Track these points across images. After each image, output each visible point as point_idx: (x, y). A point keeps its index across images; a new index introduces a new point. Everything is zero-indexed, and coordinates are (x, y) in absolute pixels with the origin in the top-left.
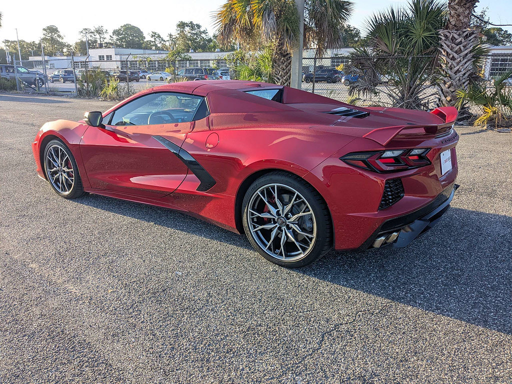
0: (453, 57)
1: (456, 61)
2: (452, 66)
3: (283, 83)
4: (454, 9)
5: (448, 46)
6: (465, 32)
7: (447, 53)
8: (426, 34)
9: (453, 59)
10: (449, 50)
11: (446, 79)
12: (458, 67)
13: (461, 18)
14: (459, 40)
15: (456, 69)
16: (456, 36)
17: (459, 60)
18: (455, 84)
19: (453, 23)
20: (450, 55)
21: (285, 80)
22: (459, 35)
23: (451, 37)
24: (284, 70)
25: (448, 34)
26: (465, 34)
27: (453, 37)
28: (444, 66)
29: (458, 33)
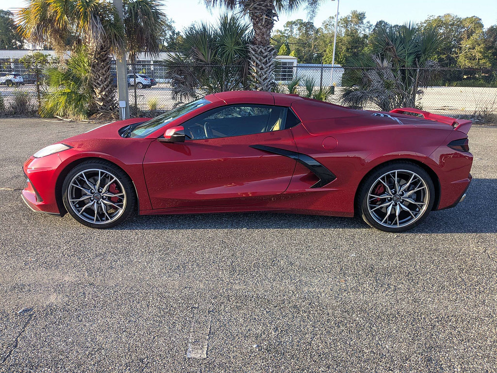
0: (262, 67)
1: (264, 71)
2: (261, 75)
3: (104, 88)
4: (259, 28)
5: (257, 58)
6: (269, 47)
7: (257, 64)
8: (237, 47)
9: (262, 69)
10: (258, 62)
11: (257, 85)
12: (265, 76)
13: (265, 36)
14: (266, 54)
15: (264, 77)
16: (263, 51)
17: (266, 69)
18: (264, 89)
19: (259, 40)
20: (259, 65)
21: (106, 85)
22: (265, 50)
23: (259, 51)
24: (103, 75)
25: (257, 49)
26: (269, 49)
27: (261, 51)
28: (255, 75)
29: (264, 49)
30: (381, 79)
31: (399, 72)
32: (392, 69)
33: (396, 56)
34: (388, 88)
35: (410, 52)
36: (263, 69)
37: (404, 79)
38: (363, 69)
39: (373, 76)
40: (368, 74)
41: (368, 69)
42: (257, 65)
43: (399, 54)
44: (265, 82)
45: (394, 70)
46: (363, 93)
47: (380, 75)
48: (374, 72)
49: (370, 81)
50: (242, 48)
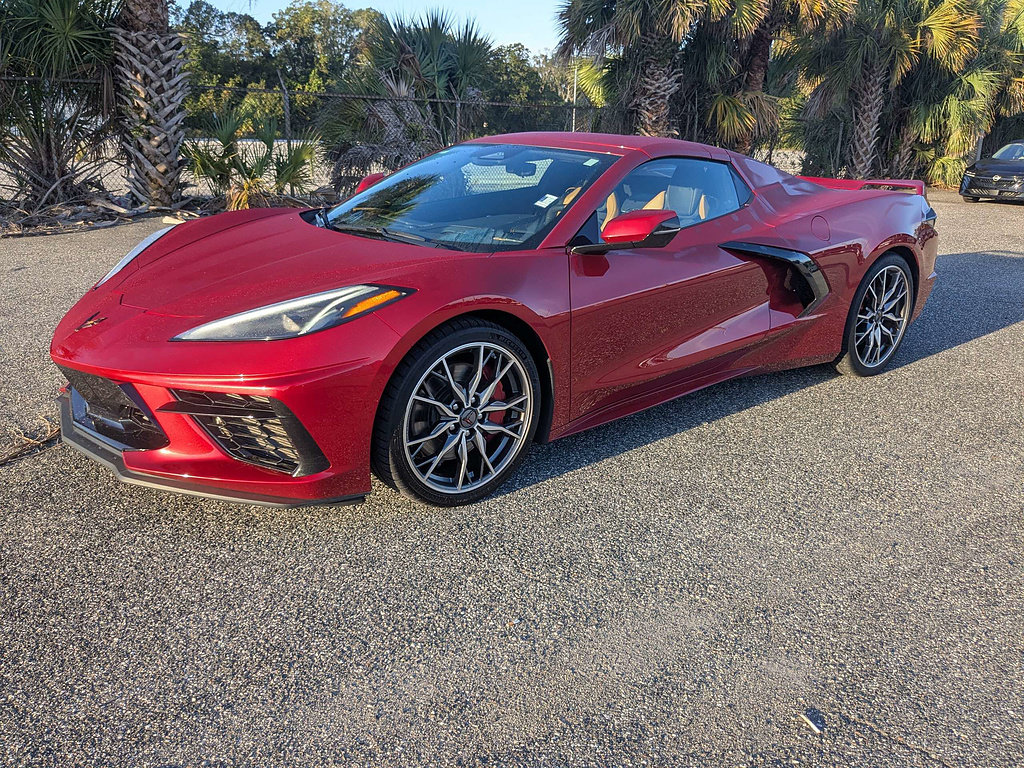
0: (161, 86)
1: (167, 95)
2: (160, 104)
5: (145, 64)
6: (173, 39)
7: (145, 76)
8: (78, 33)
9: (161, 90)
10: (149, 73)
11: (150, 129)
12: (171, 107)
13: (159, 11)
15: (168, 109)
16: (161, 47)
17: (171, 92)
18: (170, 139)
20: (152, 81)
22: (165, 44)
23: (149, 46)
27: (156, 47)
28: (142, 104)
29: (163, 40)
30: (401, 120)
31: (429, 108)
32: (416, 102)
33: (419, 75)
34: (414, 138)
35: (441, 68)
36: (164, 91)
37: (437, 120)
38: (364, 99)
39: (385, 113)
40: (376, 109)
41: (376, 100)
42: (146, 81)
43: (424, 71)
44: (170, 123)
45: (420, 104)
46: (374, 149)
47: (398, 112)
48: (386, 106)
49: (382, 124)
50: (96, 35)
